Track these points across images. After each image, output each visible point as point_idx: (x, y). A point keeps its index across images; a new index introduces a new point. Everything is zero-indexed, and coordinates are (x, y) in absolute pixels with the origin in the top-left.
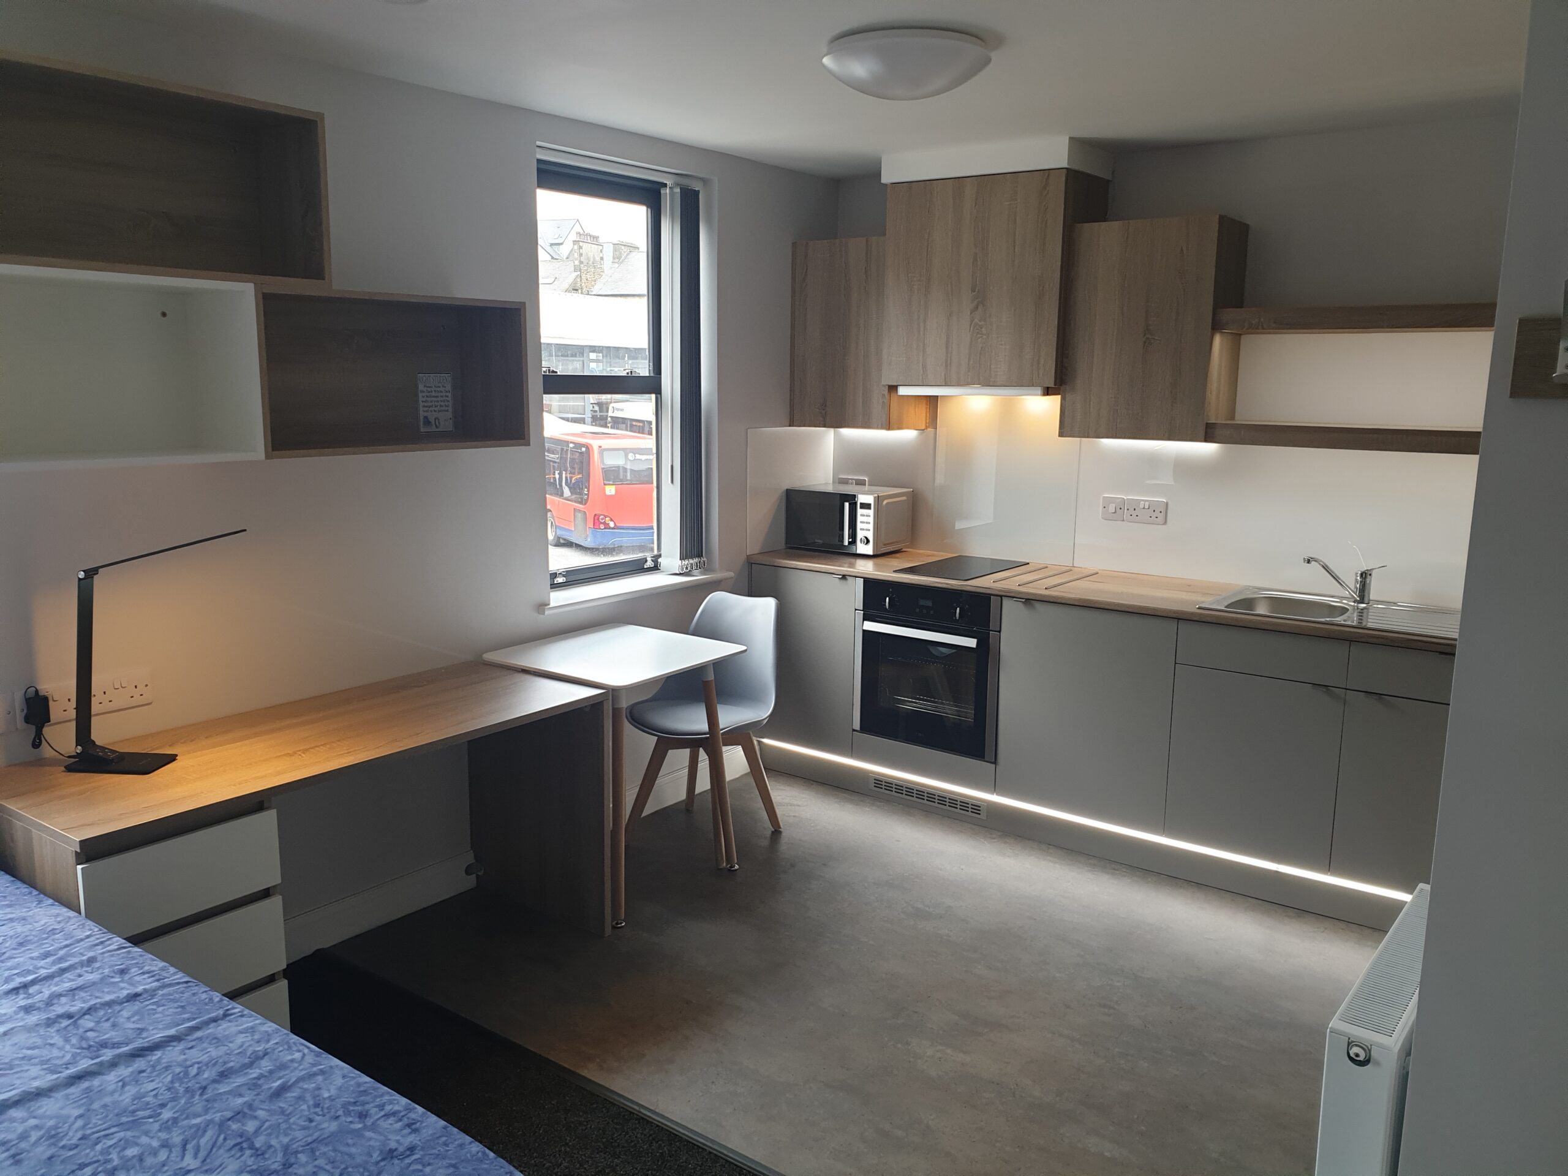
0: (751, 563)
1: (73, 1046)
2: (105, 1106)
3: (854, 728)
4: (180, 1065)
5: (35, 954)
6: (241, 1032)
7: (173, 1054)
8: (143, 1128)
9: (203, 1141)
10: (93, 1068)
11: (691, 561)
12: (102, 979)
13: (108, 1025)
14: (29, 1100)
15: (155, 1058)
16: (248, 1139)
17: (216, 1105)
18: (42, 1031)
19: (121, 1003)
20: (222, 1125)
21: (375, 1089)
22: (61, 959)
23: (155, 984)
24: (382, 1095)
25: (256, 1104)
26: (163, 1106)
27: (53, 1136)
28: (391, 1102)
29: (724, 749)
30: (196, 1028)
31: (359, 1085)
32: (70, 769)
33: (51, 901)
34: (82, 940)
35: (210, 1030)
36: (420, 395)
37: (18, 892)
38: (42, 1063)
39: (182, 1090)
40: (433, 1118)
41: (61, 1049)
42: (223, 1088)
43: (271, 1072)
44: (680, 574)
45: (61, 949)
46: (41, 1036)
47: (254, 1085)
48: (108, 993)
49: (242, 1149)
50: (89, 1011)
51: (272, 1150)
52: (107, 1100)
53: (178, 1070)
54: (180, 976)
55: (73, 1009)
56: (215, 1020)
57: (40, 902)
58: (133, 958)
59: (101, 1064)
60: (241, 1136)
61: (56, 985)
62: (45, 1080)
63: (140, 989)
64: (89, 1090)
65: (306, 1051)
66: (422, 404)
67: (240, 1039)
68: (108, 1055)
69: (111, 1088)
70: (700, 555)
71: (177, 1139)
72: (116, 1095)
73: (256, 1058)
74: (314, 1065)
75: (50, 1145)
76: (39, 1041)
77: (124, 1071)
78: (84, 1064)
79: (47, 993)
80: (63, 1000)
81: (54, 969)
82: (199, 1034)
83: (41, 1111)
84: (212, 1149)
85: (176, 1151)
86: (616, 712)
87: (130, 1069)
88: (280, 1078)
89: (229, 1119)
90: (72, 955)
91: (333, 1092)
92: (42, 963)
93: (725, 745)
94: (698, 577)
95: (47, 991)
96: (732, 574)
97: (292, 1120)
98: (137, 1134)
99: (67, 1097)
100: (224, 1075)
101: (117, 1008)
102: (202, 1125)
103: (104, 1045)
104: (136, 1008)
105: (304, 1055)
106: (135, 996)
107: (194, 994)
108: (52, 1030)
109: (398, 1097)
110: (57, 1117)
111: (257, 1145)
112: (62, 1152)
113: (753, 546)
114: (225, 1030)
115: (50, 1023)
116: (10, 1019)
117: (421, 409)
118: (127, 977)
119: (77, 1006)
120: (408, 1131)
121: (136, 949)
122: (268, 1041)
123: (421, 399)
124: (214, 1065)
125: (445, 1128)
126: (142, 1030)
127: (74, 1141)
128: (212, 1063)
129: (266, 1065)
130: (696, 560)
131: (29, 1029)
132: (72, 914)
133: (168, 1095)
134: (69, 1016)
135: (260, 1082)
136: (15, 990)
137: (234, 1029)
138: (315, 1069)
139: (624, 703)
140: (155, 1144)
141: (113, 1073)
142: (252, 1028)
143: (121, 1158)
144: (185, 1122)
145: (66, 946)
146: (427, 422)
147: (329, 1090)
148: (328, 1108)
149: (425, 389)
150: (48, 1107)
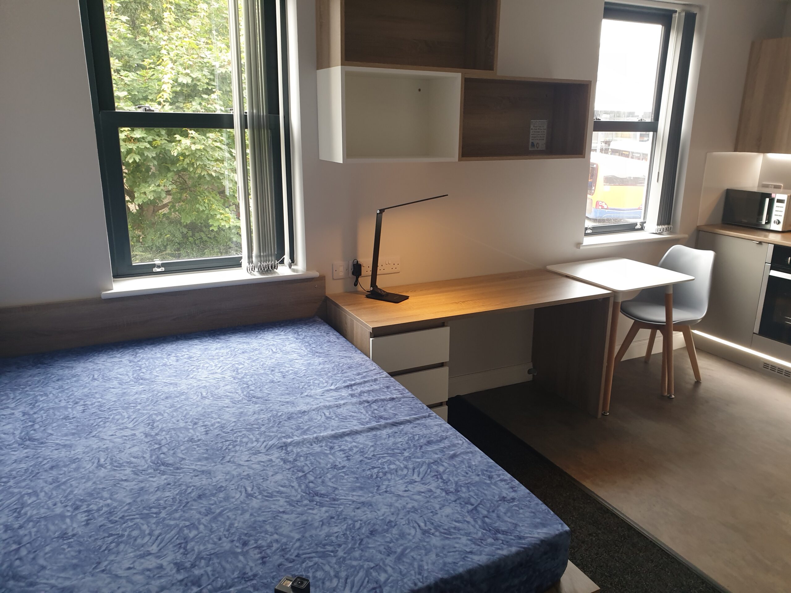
0: (699, 230)
1: (369, 415)
2: (382, 444)
3: (754, 332)
4: (411, 434)
5: (355, 373)
6: (436, 425)
7: (408, 428)
8: (397, 457)
9: (421, 470)
10: (377, 426)
11: (663, 227)
12: (380, 388)
13: (382, 409)
14: (353, 434)
15: (401, 428)
16: (440, 474)
17: (426, 455)
18: (358, 406)
19: (387, 401)
20: (429, 465)
21: (496, 466)
22: (364, 377)
23: (400, 396)
24: (499, 470)
25: (443, 459)
26: (405, 450)
27: (362, 452)
28: (503, 475)
29: (674, 332)
30: (417, 419)
31: (488, 463)
32: (368, 297)
33: (360, 352)
34: (372, 370)
35: (423, 421)
36: (531, 131)
37: (348, 345)
38: (358, 419)
39: (412, 445)
40: (523, 488)
41: (364, 415)
42: (429, 449)
43: (449, 446)
44: (656, 233)
45: (364, 372)
46: (357, 408)
47: (442, 451)
48: (383, 395)
49: (437, 478)
50: (376, 401)
51: (450, 482)
52: (383, 441)
53: (410, 436)
54: (410, 394)
55: (369, 399)
56: (425, 417)
57: (356, 351)
58: (391, 382)
59: (380, 425)
60: (437, 472)
61: (363, 387)
62: (359, 427)
63: (395, 396)
64: (375, 435)
65: (464, 441)
66: (531, 136)
67: (436, 428)
68: (383, 422)
69: (384, 437)
70: (669, 224)
71: (411, 466)
72: (386, 440)
73: (443, 439)
74: (468, 448)
75: (361, 456)
76: (357, 410)
77: (389, 431)
78: (374, 424)
79: (359, 390)
80: (366, 394)
81: (362, 380)
82: (418, 422)
83: (357, 440)
84: (425, 475)
85: (410, 471)
86: (615, 304)
87: (391, 430)
88: (453, 450)
89: (432, 463)
90: (368, 376)
91: (477, 463)
92: (357, 377)
93: (674, 330)
94: (665, 236)
95: (359, 389)
96: (686, 236)
97: (459, 471)
98: (395, 459)
99: (367, 436)
100: (429, 443)
101: (386, 402)
102: (421, 463)
103: (381, 417)
104: (393, 404)
105: (463, 442)
106: (392, 399)
107: (416, 404)
108: (361, 406)
109: (506, 473)
110: (364, 444)
111: (444, 478)
112: (365, 460)
113: (701, 221)
114: (429, 422)
115: (361, 403)
116: (346, 398)
117: (531, 139)
118: (389, 390)
119: (370, 399)
120: (511, 490)
121: (392, 379)
122: (447, 432)
123: (531, 133)
124: (425, 437)
125: (529, 493)
126: (396, 414)
127: (370, 456)
128: (424, 436)
129: (447, 443)
130: (666, 226)
131: (353, 404)
132: (367, 358)
133: (407, 446)
134: (368, 402)
135: (445, 450)
136: (347, 387)
137: (433, 423)
138: (468, 450)
139: (620, 300)
140: (402, 466)
141: (385, 430)
142: (440, 424)
143: (389, 468)
144: (414, 460)
145: (366, 372)
146: (533, 145)
147: (475, 462)
148: (475, 470)
149: (534, 128)
150: (361, 439)
